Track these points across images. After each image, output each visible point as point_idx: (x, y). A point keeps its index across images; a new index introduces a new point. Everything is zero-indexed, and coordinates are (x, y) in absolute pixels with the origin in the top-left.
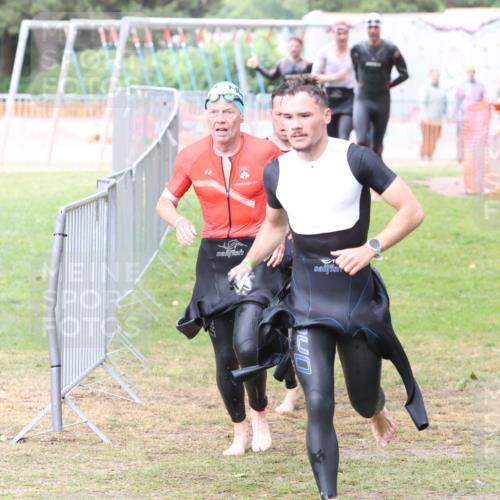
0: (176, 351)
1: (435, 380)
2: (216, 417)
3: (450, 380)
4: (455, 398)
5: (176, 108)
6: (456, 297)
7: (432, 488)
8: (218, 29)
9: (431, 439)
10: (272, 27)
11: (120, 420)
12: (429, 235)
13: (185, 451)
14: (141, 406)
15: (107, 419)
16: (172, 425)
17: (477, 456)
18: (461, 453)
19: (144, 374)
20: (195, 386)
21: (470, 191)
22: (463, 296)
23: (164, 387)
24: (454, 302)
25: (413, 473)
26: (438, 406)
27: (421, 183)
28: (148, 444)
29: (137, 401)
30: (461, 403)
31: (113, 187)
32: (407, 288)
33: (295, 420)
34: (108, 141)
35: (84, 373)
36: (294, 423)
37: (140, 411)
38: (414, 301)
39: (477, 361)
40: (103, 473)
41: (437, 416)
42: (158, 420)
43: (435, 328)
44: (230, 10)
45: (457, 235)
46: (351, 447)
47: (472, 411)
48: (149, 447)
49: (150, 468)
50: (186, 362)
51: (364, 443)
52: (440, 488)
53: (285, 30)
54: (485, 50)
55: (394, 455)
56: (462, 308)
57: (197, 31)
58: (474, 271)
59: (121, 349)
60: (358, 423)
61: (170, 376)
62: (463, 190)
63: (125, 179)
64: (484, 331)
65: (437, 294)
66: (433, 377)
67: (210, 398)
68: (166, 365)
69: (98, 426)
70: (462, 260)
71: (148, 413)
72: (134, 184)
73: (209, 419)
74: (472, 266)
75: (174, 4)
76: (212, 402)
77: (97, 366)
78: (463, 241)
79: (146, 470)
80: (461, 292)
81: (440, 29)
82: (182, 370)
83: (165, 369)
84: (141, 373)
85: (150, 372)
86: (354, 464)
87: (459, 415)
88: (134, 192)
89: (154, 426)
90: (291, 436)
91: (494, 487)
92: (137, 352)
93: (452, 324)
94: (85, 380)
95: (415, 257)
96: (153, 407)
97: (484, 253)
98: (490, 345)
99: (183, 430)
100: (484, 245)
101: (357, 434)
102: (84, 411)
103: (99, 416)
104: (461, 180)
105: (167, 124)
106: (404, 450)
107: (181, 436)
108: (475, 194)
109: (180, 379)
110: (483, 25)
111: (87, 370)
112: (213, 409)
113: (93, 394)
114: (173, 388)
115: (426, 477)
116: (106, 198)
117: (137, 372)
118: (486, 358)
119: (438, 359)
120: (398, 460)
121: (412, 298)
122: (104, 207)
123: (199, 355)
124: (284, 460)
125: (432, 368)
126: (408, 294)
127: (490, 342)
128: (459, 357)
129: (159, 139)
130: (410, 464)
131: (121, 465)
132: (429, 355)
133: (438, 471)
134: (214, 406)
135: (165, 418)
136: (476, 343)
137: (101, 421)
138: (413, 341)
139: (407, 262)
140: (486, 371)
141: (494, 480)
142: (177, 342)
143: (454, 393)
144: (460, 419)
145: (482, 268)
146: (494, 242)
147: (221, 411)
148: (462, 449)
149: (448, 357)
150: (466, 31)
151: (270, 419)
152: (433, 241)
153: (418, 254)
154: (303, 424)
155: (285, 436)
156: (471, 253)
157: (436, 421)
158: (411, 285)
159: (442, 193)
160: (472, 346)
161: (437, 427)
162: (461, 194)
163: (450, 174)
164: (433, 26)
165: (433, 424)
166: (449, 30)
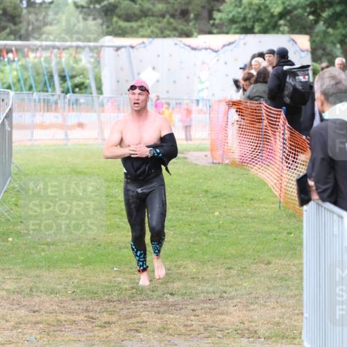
0: (10, 273)
1: (191, 292)
2: (39, 319)
3: (202, 293)
4: (205, 305)
5: (10, 104)
6: (206, 235)
8: (40, 49)
9: (188, 333)
10: (77, 47)
12: (186, 191)
13: (17, 343)
16: (8, 324)
17: (220, 345)
18: (209, 343)
20: (24, 297)
21: (215, 161)
22: (211, 234)
23: (3, 298)
24: (205, 238)
26: (193, 310)
30: (209, 309)
32: (172, 229)
33: (93, 321)
39: (220, 279)
41: (193, 318)
43: (191, 257)
45: (207, 191)
46: (133, 339)
47: (217, 314)
50: (18, 281)
51: (142, 337)
53: (87, 49)
54: (226, 63)
55: (163, 345)
56: (210, 242)
57: (26, 50)
58: (218, 217)
60: (138, 322)
61: (8, 291)
62: (211, 160)
64: (225, 258)
65: (192, 233)
66: (190, 291)
67: (35, 306)
68: (3, 282)
70: (210, 209)
73: (34, 320)
74: (217, 213)
75: (8, 30)
76: (36, 309)
78: (210, 196)
80: (209, 231)
81: (195, 49)
82: (15, 286)
83: (3, 285)
87: (208, 316)
90: (91, 332)
93: (203, 253)
95: (177, 207)
97: (225, 204)
98: (229, 268)
99: (15, 328)
100: (225, 198)
101: (137, 331)
104: (208, 153)
105: (5, 115)
106: (169, 341)
107: (14, 332)
108: (219, 163)
109: (13, 292)
110: (224, 46)
112: (36, 314)
114: (8, 298)
118: (227, 278)
119: (193, 278)
121: (175, 236)
123: (27, 276)
125: (189, 284)
127: (229, 266)
128: (208, 277)
132: (186, 275)
134: (37, 311)
135: (3, 319)
136: (219, 267)
138: (175, 266)
140: (227, 286)
142: (11, 267)
143: (204, 302)
144: (209, 319)
145: (224, 215)
146: (232, 196)
147: (42, 315)
148: (210, 340)
149: (200, 277)
150: (212, 50)
151: (76, 319)
152: (189, 196)
153: (179, 205)
154: (99, 324)
155: (87, 332)
156: (216, 204)
157: (192, 321)
158: (175, 226)
159: (197, 162)
160: (217, 269)
161: (192, 325)
162: (210, 163)
163: (202, 150)
164: (189, 46)
165: (189, 323)
166: (200, 50)
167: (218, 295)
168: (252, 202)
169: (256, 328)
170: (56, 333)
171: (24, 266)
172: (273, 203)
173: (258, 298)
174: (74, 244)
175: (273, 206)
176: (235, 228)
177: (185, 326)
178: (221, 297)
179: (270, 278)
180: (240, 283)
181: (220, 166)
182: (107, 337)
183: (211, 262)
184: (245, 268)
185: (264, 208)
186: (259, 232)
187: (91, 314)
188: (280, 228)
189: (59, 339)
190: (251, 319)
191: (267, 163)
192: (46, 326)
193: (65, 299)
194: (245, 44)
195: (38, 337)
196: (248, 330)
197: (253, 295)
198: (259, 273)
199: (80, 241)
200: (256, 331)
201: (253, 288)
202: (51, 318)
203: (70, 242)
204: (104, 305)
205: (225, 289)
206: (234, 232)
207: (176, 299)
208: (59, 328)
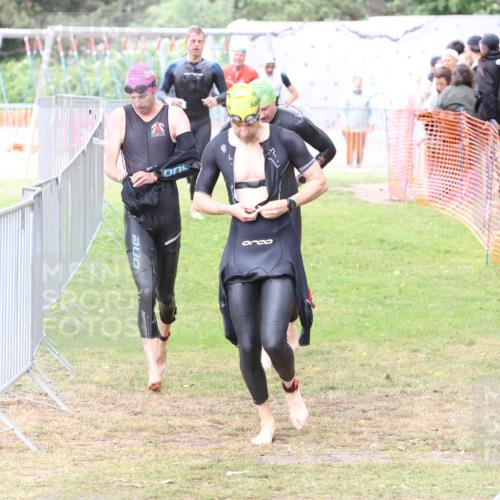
0: (102, 359)
1: (361, 385)
2: (142, 424)
3: (377, 385)
4: (381, 404)
5: (101, 117)
6: (381, 303)
7: (358, 493)
8: (143, 38)
9: (356, 444)
11: (46, 427)
12: (353, 240)
13: (111, 458)
14: (67, 413)
15: (33, 427)
16: (98, 432)
17: (402, 461)
18: (386, 458)
19: (70, 381)
20: (121, 393)
21: (394, 198)
22: (388, 302)
23: (91, 395)
24: (380, 308)
25: (339, 478)
26: (363, 411)
27: (346, 189)
28: (74, 451)
29: (64, 408)
30: (387, 409)
31: (39, 195)
32: (332, 294)
33: (220, 426)
34: (34, 149)
35: (10, 381)
36: (220, 429)
37: (67, 419)
38: (339, 307)
39: (402, 366)
40: (30, 480)
41: (363, 421)
42: (84, 428)
43: (360, 334)
44: (155, 19)
45: (382, 241)
46: (277, 452)
47: (398, 417)
48: (76, 454)
49: (77, 474)
51: (289, 449)
52: (366, 493)
54: (409, 57)
55: (320, 461)
56: (386, 314)
57: (123, 39)
58: (398, 277)
59: (47, 356)
61: (96, 383)
62: (388, 197)
63: (51, 187)
64: (409, 337)
66: (359, 383)
67: (137, 406)
68: (92, 372)
69: (25, 434)
70: (387, 266)
71: (75, 420)
72: (59, 191)
73: (135, 425)
74: (397, 272)
75: (99, 12)
76: (138, 410)
77: (23, 374)
78: (387, 247)
79: (72, 477)
80: (385, 297)
81: (364, 37)
82: (108, 377)
83: (91, 377)
84: (67, 380)
85: (77, 379)
86: (279, 470)
87: (385, 420)
88: (60, 199)
89: (81, 433)
90: (218, 442)
91: (419, 491)
92: (63, 361)
93: (377, 329)
94: (12, 388)
95: (339, 263)
96: (80, 414)
97: (407, 259)
98: (415, 351)
99: (109, 437)
100: (408, 251)
101: (284, 441)
102: (10, 419)
103: (25, 424)
104: (385, 186)
105: (92, 133)
106: (329, 455)
107: (108, 443)
108: (400, 201)
110: (407, 32)
111: (14, 378)
112: (139, 416)
113: (19, 402)
114: (99, 394)
115: (352, 482)
116: (32, 206)
117: (63, 380)
118: (411, 365)
119: (363, 365)
120: (323, 465)
121: (337, 304)
122: (30, 215)
123: (125, 363)
124: (211, 466)
125: (357, 374)
126: (333, 300)
127: (414, 347)
128: (383, 363)
129: (84, 147)
130: (337, 470)
131: (48, 472)
132: (354, 361)
133: (364, 476)
134: (140, 413)
135: (92, 425)
136: (401, 349)
137: (28, 428)
138: (338, 347)
139: (331, 268)
140: (412, 376)
141: (419, 485)
142: (103, 350)
143: (379, 399)
144: (386, 425)
145: (407, 274)
146: (418, 248)
147: (147, 418)
148: (387, 454)
149: (373, 362)
150: (389, 38)
151: (196, 425)
152: (358, 247)
153: (343, 261)
154: (229, 430)
155: (211, 442)
156: (396, 259)
157: (361, 426)
158: (337, 291)
159: (367, 199)
160: (397, 352)
161: (363, 432)
162: (385, 200)
163: (375, 181)
164: (356, 33)
165: (358, 429)
166: (372, 38)
167: (399, 389)
168: (448, 255)
169: (453, 437)
170: (167, 444)
171: (121, 349)
172: (477, 257)
173: (456, 393)
174: (191, 317)
175: (478, 261)
176: (423, 294)
177: (352, 433)
178: (402, 392)
179: (474, 364)
180: (430, 372)
181: (401, 205)
182: (240, 450)
183: (388, 342)
184: (438, 350)
185: (465, 264)
186: (457, 299)
187: (217, 417)
188: (487, 293)
189: (172, 452)
190: (446, 424)
191: (469, 199)
192: (154, 434)
193: (179, 395)
194: (436, 29)
195: (142, 449)
196: (442, 439)
197: (449, 390)
198: (457, 357)
199: (201, 312)
200: (453, 442)
201: (449, 379)
202: (160, 423)
203: (187, 314)
204: (236, 403)
205: (408, 380)
206: (422, 299)
207: (339, 395)
208: (172, 437)
